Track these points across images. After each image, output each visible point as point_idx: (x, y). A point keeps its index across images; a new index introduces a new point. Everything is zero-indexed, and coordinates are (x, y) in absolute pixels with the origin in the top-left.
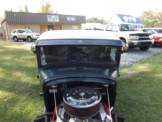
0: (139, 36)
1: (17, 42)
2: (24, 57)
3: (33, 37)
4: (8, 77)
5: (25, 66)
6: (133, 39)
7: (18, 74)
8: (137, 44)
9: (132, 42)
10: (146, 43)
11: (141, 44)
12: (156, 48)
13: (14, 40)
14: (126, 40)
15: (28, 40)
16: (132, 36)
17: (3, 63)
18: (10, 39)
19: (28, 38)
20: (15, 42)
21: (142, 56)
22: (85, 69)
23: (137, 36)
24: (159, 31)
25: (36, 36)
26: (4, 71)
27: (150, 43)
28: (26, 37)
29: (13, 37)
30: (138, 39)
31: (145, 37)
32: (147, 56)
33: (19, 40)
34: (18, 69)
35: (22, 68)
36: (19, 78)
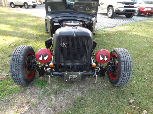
0: (125, 4)
1: (14, 8)
2: (25, 19)
3: (29, 4)
4: (17, 31)
5: (28, 24)
6: (119, 7)
7: (25, 29)
8: (122, 11)
9: (118, 9)
10: (130, 11)
11: (126, 11)
12: (140, 17)
13: (12, 7)
14: (114, 7)
15: (25, 7)
16: (119, 4)
17: (9, 22)
18: (6, 5)
19: (25, 5)
20: (12, 8)
21: (126, 21)
22: (75, 14)
23: (123, 4)
24: (147, 2)
25: (33, 2)
26: (12, 27)
27: (134, 11)
28: (22, 4)
29: (10, 3)
30: (124, 6)
31: (130, 5)
32: (129, 22)
33: (16, 7)
34: (23, 26)
35: (26, 26)
36: (26, 31)
